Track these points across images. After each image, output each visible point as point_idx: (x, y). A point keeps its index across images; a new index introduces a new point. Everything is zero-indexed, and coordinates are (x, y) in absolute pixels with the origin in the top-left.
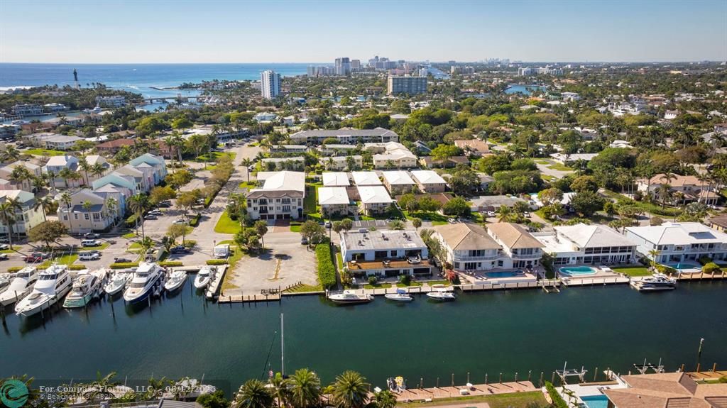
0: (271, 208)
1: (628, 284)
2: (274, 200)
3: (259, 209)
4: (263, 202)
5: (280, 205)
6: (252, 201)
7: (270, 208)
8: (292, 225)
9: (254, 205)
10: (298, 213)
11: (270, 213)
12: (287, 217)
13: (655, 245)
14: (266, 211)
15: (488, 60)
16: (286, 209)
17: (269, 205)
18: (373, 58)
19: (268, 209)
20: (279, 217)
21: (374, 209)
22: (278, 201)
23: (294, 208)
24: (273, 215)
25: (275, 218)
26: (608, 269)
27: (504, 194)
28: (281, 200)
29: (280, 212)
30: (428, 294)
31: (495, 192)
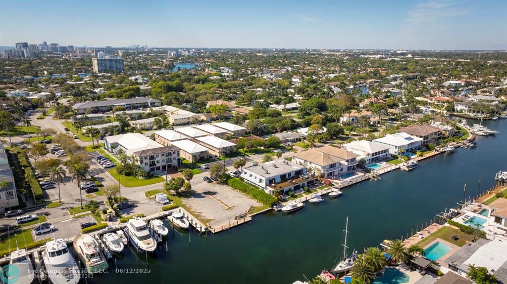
1: (399, 168)
2: (160, 155)
3: (149, 164)
4: (152, 158)
5: (164, 158)
6: (144, 158)
7: (157, 162)
8: (181, 171)
10: (177, 163)
11: (158, 165)
12: (170, 166)
13: (396, 147)
14: (155, 165)
15: (132, 45)
16: (169, 161)
17: (157, 159)
18: (42, 43)
20: (164, 167)
21: (225, 151)
22: (163, 155)
23: (175, 158)
24: (159, 167)
25: (161, 168)
26: (385, 163)
27: (282, 131)
28: (165, 154)
29: (164, 164)
30: (330, 194)
31: (274, 131)
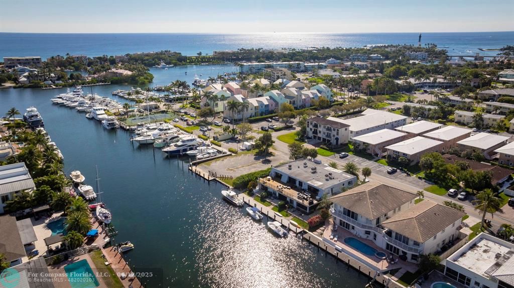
0: (320, 132)
2: (322, 126)
3: (313, 130)
4: (316, 126)
5: (325, 131)
6: (310, 123)
8: (321, 148)
9: (311, 126)
10: (335, 141)
12: (329, 141)
14: (317, 133)
16: (329, 135)
17: (319, 129)
19: (318, 132)
20: (324, 140)
22: (325, 127)
23: (334, 136)
24: (321, 138)
29: (325, 136)
